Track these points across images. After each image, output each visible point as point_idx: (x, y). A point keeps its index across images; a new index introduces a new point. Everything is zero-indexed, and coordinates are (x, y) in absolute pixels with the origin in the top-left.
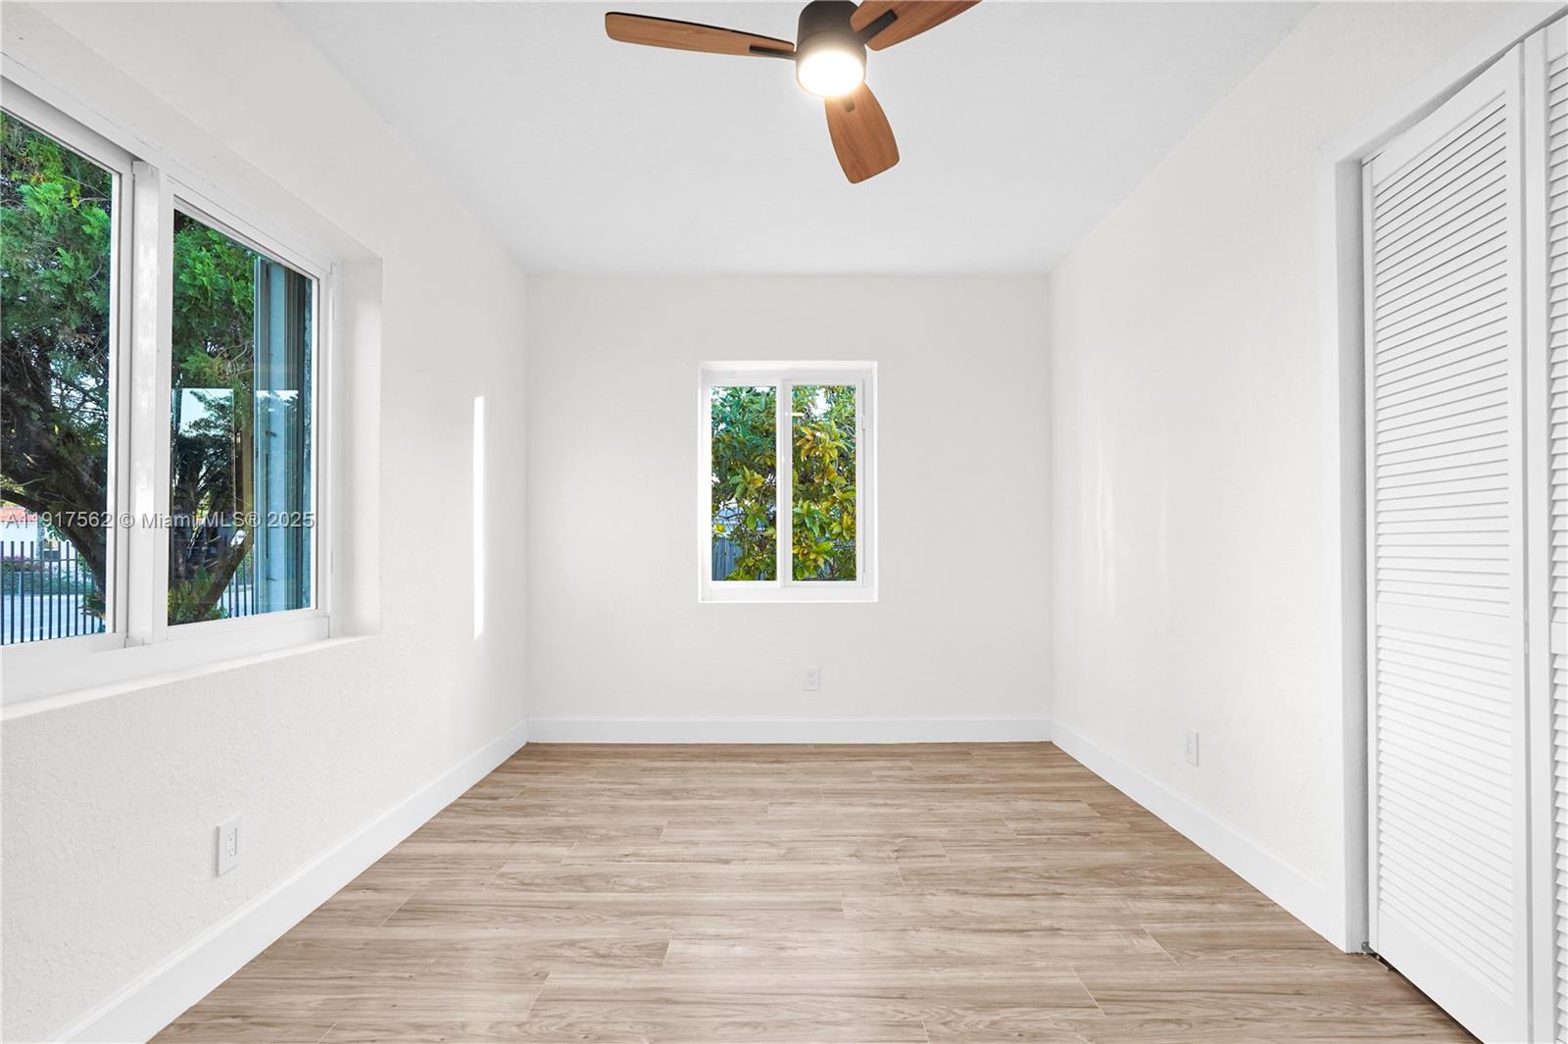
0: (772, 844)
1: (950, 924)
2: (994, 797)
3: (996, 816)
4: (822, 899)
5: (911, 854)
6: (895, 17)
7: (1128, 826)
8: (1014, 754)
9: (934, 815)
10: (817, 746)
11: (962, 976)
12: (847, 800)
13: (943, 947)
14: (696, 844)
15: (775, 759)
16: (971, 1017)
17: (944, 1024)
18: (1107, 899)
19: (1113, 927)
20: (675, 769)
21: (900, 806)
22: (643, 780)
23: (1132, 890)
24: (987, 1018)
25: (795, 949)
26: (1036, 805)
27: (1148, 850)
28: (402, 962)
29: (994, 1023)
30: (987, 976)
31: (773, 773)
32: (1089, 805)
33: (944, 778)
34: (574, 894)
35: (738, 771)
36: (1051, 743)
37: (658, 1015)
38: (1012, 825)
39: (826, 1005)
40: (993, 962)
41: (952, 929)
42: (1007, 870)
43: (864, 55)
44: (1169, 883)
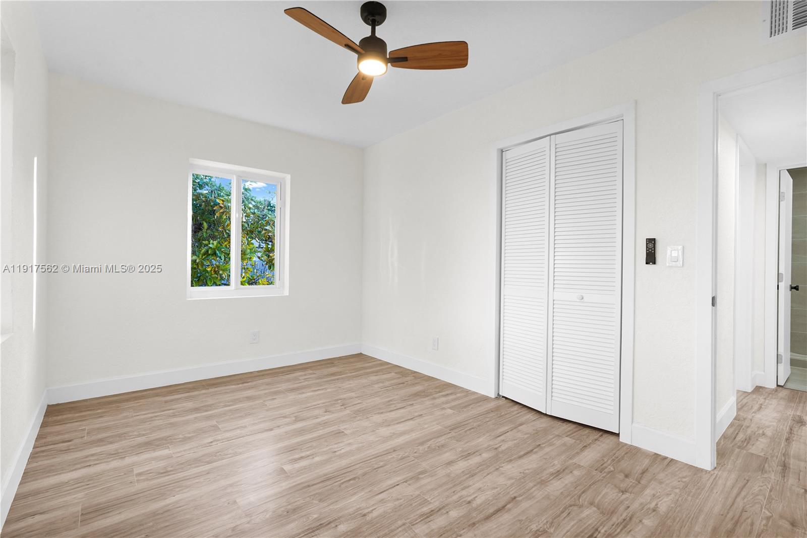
0: (285, 417)
1: (387, 424)
2: (359, 378)
3: (368, 384)
4: (331, 430)
5: (349, 405)
6: (407, 61)
7: (413, 378)
8: (352, 360)
9: (344, 389)
10: (258, 372)
11: (406, 438)
12: (300, 392)
13: (392, 431)
14: (245, 427)
15: (243, 382)
16: (421, 448)
17: (415, 453)
18: (428, 402)
19: (436, 409)
20: (186, 398)
21: (326, 389)
22: (174, 407)
23: (432, 397)
24: (426, 446)
25: (340, 450)
26: (377, 377)
27: (426, 384)
28: (129, 533)
29: (429, 447)
30: (414, 435)
31: (249, 388)
32: (396, 373)
33: (333, 374)
34: (202, 467)
35: (228, 391)
36: (361, 353)
37: (310, 492)
38: (376, 386)
39: (372, 463)
40: (411, 431)
41: (389, 425)
42: (389, 401)
43: (387, 65)
44: (440, 392)
